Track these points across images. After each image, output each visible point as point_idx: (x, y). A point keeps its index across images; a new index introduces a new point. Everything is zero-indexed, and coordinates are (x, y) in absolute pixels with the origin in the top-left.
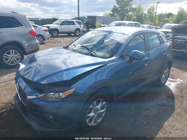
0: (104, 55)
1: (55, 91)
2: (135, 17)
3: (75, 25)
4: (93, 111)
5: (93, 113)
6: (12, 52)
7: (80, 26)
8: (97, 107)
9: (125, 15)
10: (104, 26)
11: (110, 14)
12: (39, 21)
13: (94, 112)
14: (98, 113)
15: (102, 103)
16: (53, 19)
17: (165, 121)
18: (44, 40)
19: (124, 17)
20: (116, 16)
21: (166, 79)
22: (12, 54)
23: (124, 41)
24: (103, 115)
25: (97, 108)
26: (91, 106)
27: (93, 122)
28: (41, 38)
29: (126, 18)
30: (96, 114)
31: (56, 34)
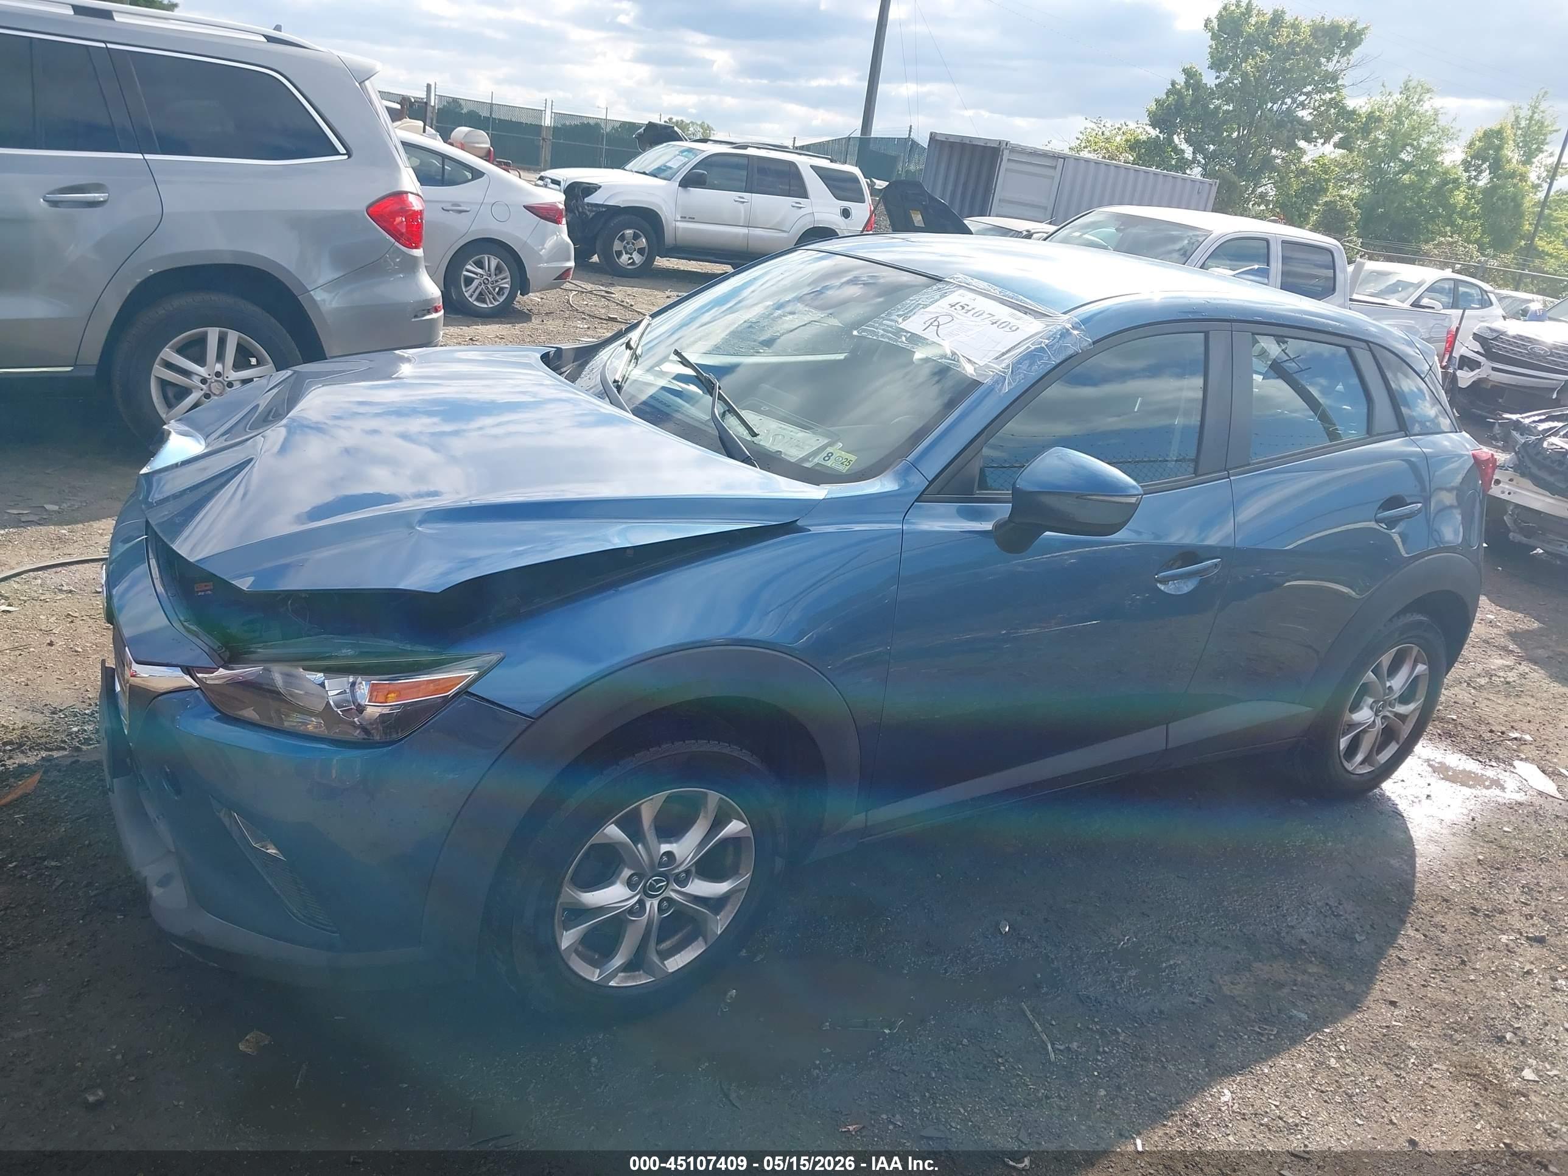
0: (815, 453)
1: (330, 658)
2: (1352, 192)
3: (804, 195)
4: (627, 873)
5: (627, 892)
6: (222, 341)
7: (846, 213)
8: (665, 848)
9: (1267, 164)
10: (1029, 235)
11: (1134, 145)
12: (538, 129)
13: (630, 884)
14: (670, 900)
15: (718, 823)
16: (651, 126)
17: (1228, 1071)
18: (522, 284)
19: (1255, 177)
20: (1183, 165)
21: (1392, 748)
22: (220, 357)
23: (999, 367)
24: (719, 924)
25: (669, 854)
26: (613, 831)
27: (618, 961)
28: (499, 269)
29: (1269, 189)
30: (652, 904)
31: (641, 251)
